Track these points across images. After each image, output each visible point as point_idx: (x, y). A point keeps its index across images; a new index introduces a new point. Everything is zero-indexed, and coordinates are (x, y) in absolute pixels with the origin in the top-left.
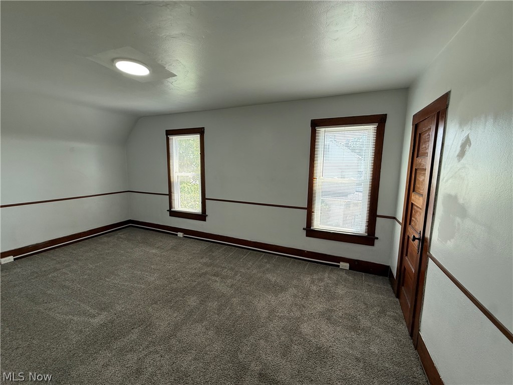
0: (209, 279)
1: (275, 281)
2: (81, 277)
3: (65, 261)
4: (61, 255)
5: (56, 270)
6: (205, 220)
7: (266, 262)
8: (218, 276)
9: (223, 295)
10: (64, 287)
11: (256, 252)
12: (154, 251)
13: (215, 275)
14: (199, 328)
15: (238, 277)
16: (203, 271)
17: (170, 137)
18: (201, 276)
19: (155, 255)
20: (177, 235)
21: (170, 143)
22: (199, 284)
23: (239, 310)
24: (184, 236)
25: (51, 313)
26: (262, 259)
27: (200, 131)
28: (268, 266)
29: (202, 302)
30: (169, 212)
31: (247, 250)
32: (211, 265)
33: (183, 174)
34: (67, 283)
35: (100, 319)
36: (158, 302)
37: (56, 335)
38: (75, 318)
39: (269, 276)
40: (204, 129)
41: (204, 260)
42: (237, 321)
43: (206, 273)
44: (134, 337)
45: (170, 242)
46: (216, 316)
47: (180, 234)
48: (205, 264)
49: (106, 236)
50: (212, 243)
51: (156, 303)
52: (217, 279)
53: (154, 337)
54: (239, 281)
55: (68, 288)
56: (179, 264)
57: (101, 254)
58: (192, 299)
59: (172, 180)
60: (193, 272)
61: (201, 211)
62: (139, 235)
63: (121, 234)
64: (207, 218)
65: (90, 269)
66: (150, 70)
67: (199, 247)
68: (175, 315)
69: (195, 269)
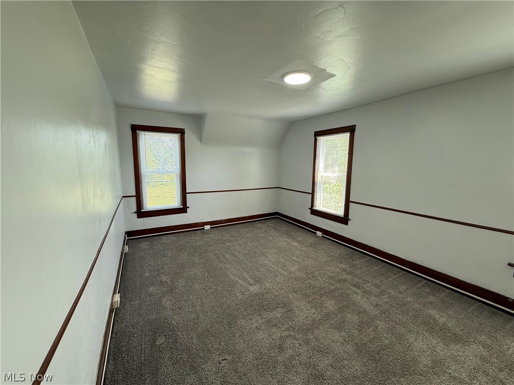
0: (349, 289)
1: (444, 324)
2: (244, 251)
3: (235, 236)
4: (233, 231)
5: (230, 241)
6: (347, 224)
7: (429, 293)
8: (359, 288)
9: (365, 312)
10: (234, 255)
11: (411, 275)
12: (295, 244)
13: (357, 286)
14: (337, 336)
15: (385, 298)
16: (342, 277)
17: (318, 138)
18: (339, 282)
19: (296, 247)
20: (316, 233)
21: (318, 143)
22: (337, 289)
23: (386, 338)
24: (323, 236)
25: (227, 271)
26: (423, 286)
27: (351, 130)
28: (432, 299)
29: (341, 310)
30: (310, 210)
31: (399, 270)
32: (350, 273)
33: (328, 174)
34: (236, 253)
35: (254, 289)
36: (298, 293)
37: (229, 289)
38: (240, 281)
39: (433, 312)
40: (355, 127)
41: (343, 266)
42: (383, 349)
43: (345, 281)
44: (278, 315)
45: (309, 239)
46: (357, 332)
47: (319, 234)
48: (345, 271)
49: (260, 223)
50: (352, 250)
51: (296, 292)
52: (358, 291)
53: (294, 323)
54: (386, 303)
55: (236, 257)
56: (317, 262)
57: (256, 237)
58: (330, 302)
59: (316, 180)
60: (332, 275)
61: (343, 214)
62: (284, 227)
63: (269, 223)
64: (349, 222)
65: (249, 247)
66: (311, 76)
67: (338, 251)
68: (313, 311)
69: (334, 272)
